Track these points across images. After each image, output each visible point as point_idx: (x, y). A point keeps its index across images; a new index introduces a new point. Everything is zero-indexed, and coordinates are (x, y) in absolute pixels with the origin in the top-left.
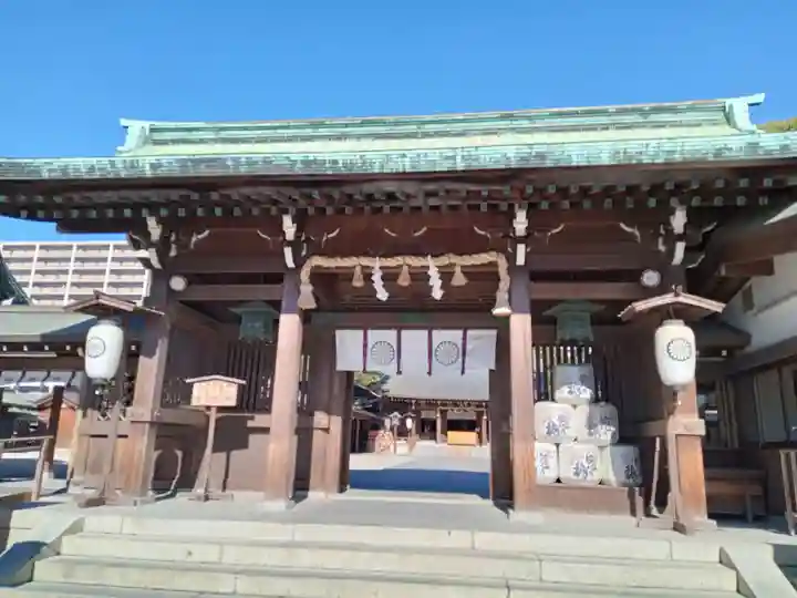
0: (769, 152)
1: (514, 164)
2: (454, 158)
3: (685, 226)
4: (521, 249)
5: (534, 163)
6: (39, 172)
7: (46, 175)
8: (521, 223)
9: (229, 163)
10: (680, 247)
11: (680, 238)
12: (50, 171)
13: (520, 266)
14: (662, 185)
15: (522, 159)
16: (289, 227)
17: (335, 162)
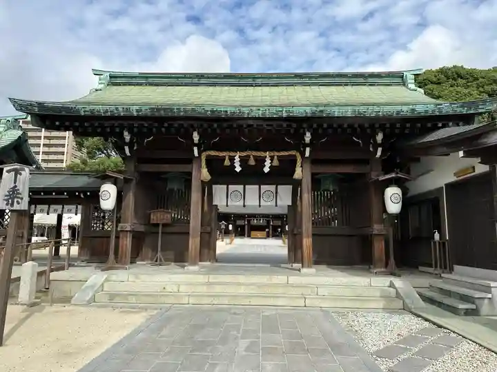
0: (419, 113)
1: (309, 115)
2: (282, 111)
3: (382, 140)
4: (308, 150)
5: (318, 114)
6: (79, 112)
7: (83, 114)
8: (308, 137)
9: (175, 110)
10: (380, 149)
11: (380, 145)
12: (85, 111)
13: (307, 157)
14: (373, 125)
15: (313, 113)
16: (196, 137)
17: (226, 112)
